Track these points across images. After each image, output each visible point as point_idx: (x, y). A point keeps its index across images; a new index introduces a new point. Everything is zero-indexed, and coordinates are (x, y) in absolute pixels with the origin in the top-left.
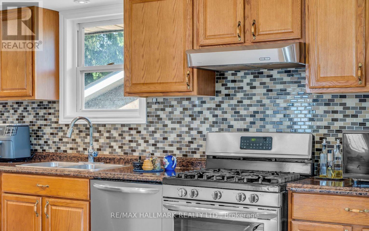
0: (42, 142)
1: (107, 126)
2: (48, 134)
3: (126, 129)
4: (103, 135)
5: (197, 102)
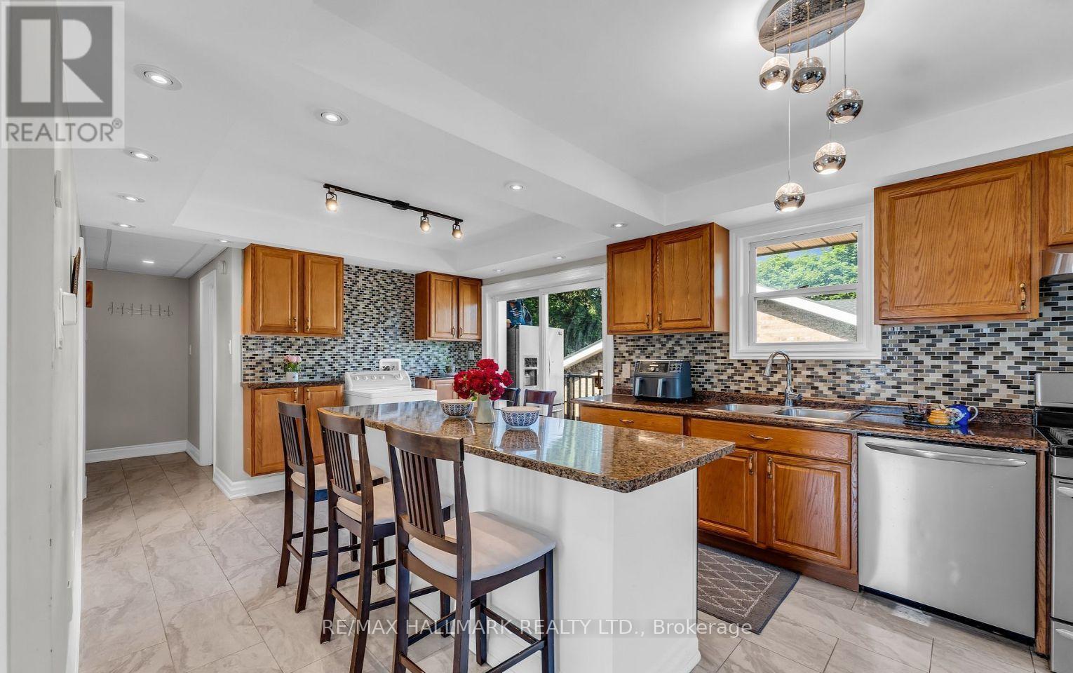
1: (807, 363)
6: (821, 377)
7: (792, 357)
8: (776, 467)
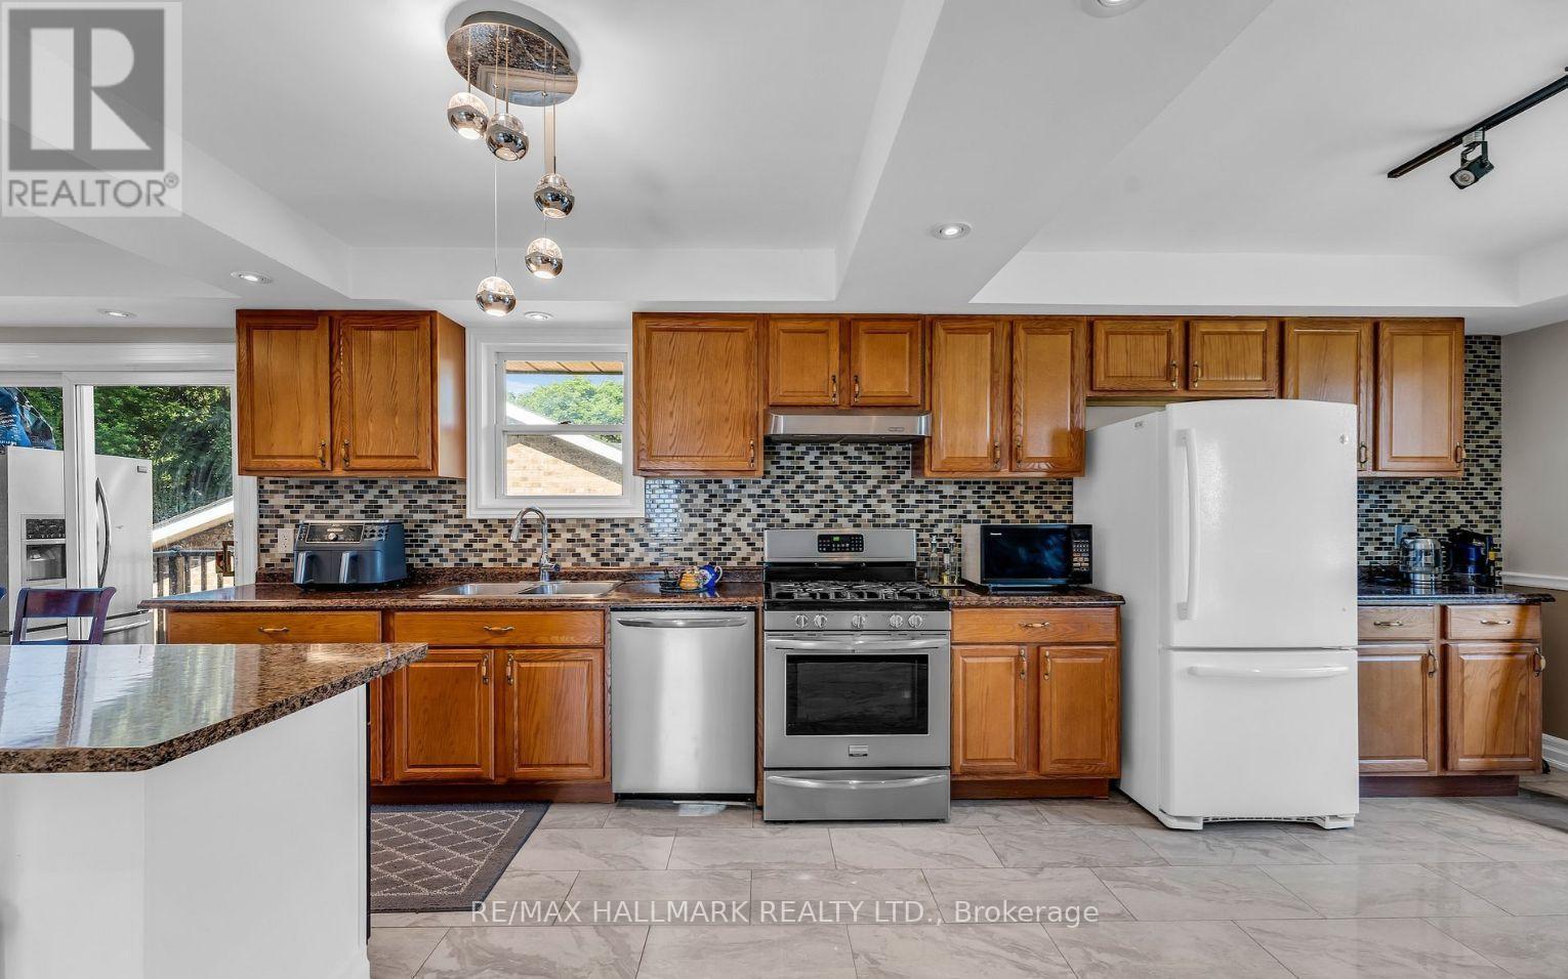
0: (424, 551)
1: (568, 522)
2: (437, 536)
3: (607, 526)
4: (559, 536)
5: (732, 487)
6: (584, 540)
7: (548, 514)
8: (519, 667)
